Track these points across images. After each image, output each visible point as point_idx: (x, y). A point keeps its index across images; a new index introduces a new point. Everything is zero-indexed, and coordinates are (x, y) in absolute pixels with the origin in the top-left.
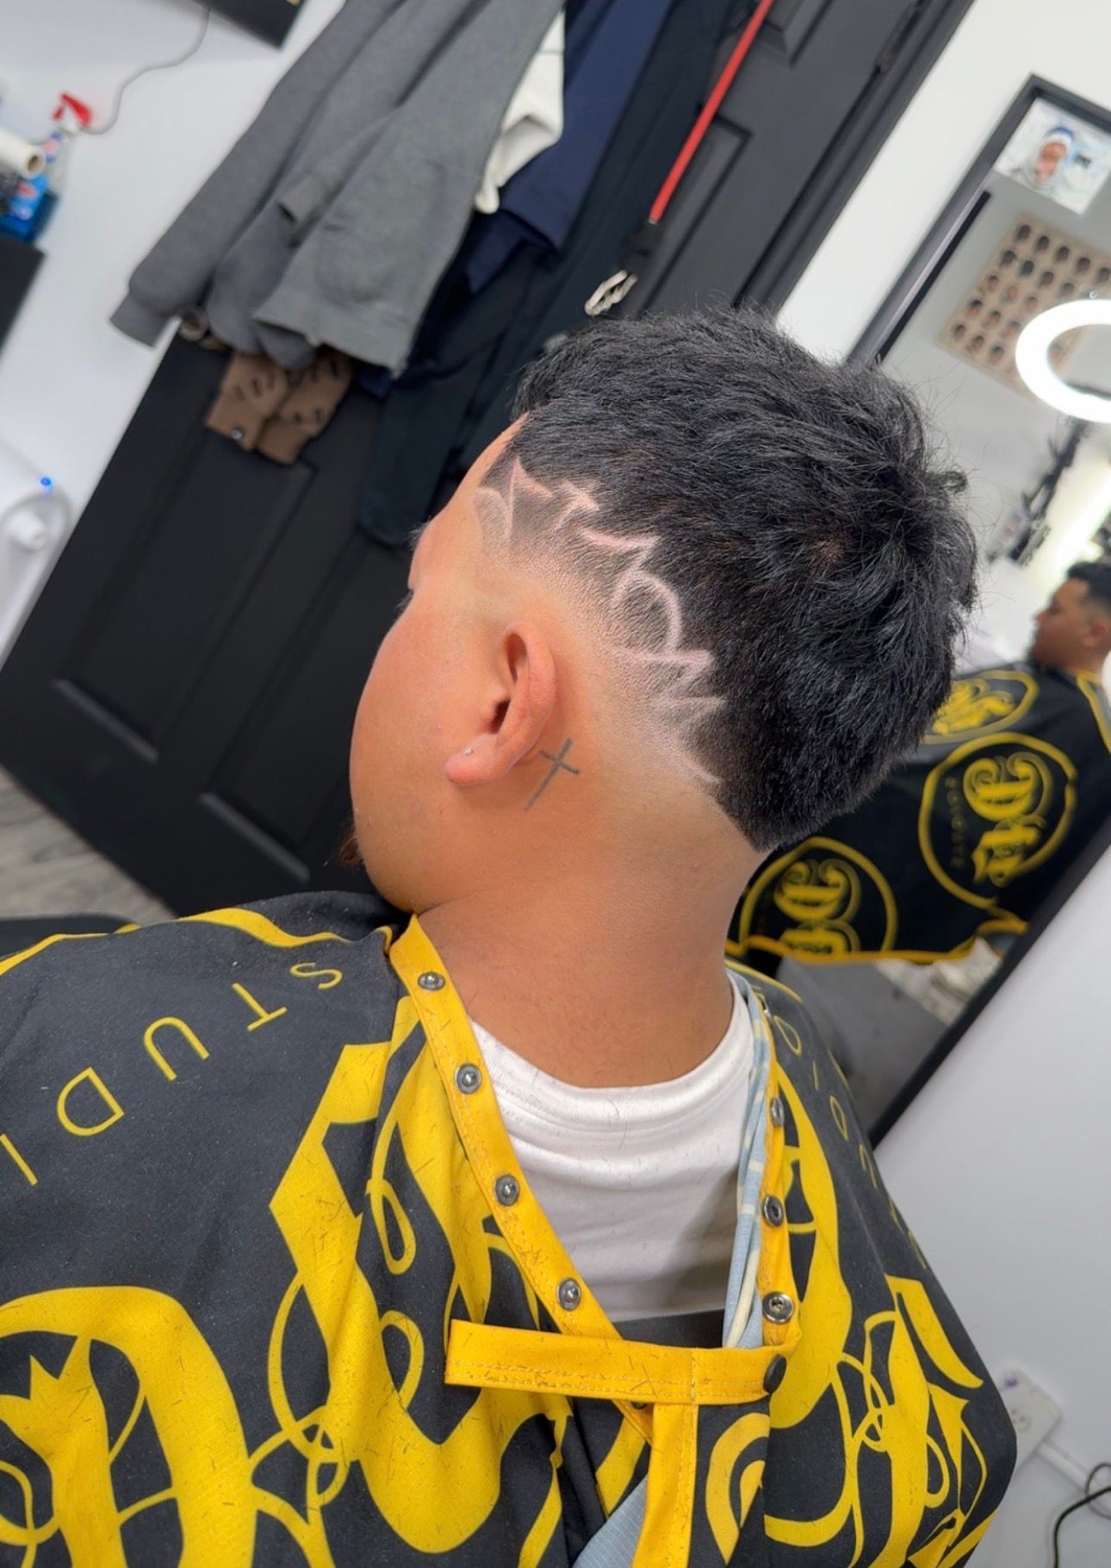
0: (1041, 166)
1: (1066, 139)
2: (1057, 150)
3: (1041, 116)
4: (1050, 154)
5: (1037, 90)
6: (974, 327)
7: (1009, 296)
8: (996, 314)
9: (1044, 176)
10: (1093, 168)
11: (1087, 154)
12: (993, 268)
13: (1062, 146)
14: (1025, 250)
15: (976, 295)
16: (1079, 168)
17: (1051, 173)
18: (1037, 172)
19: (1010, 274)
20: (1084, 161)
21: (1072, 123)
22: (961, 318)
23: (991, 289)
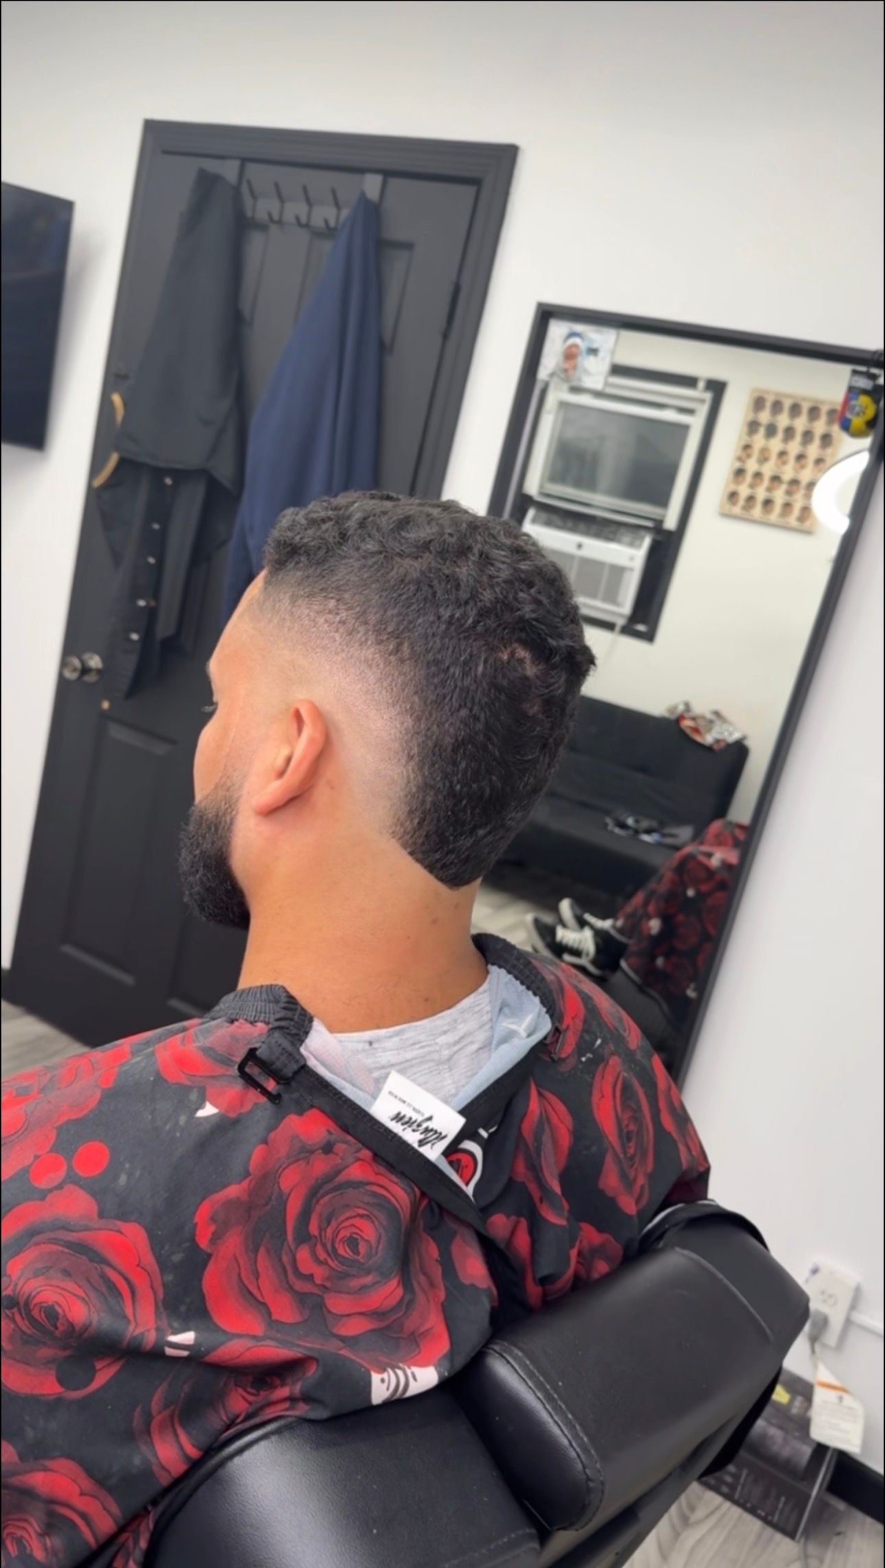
0: (567, 366)
1: (577, 340)
2: (574, 350)
3: (557, 331)
4: (570, 355)
5: (546, 315)
6: (744, 491)
7: (764, 459)
8: (758, 475)
9: (571, 372)
10: (601, 354)
11: (595, 346)
12: (745, 439)
13: (576, 346)
14: (765, 417)
15: (738, 465)
16: (592, 358)
17: (575, 368)
18: (566, 371)
19: (759, 440)
20: (593, 351)
21: (579, 328)
22: (732, 487)
23: (749, 456)
